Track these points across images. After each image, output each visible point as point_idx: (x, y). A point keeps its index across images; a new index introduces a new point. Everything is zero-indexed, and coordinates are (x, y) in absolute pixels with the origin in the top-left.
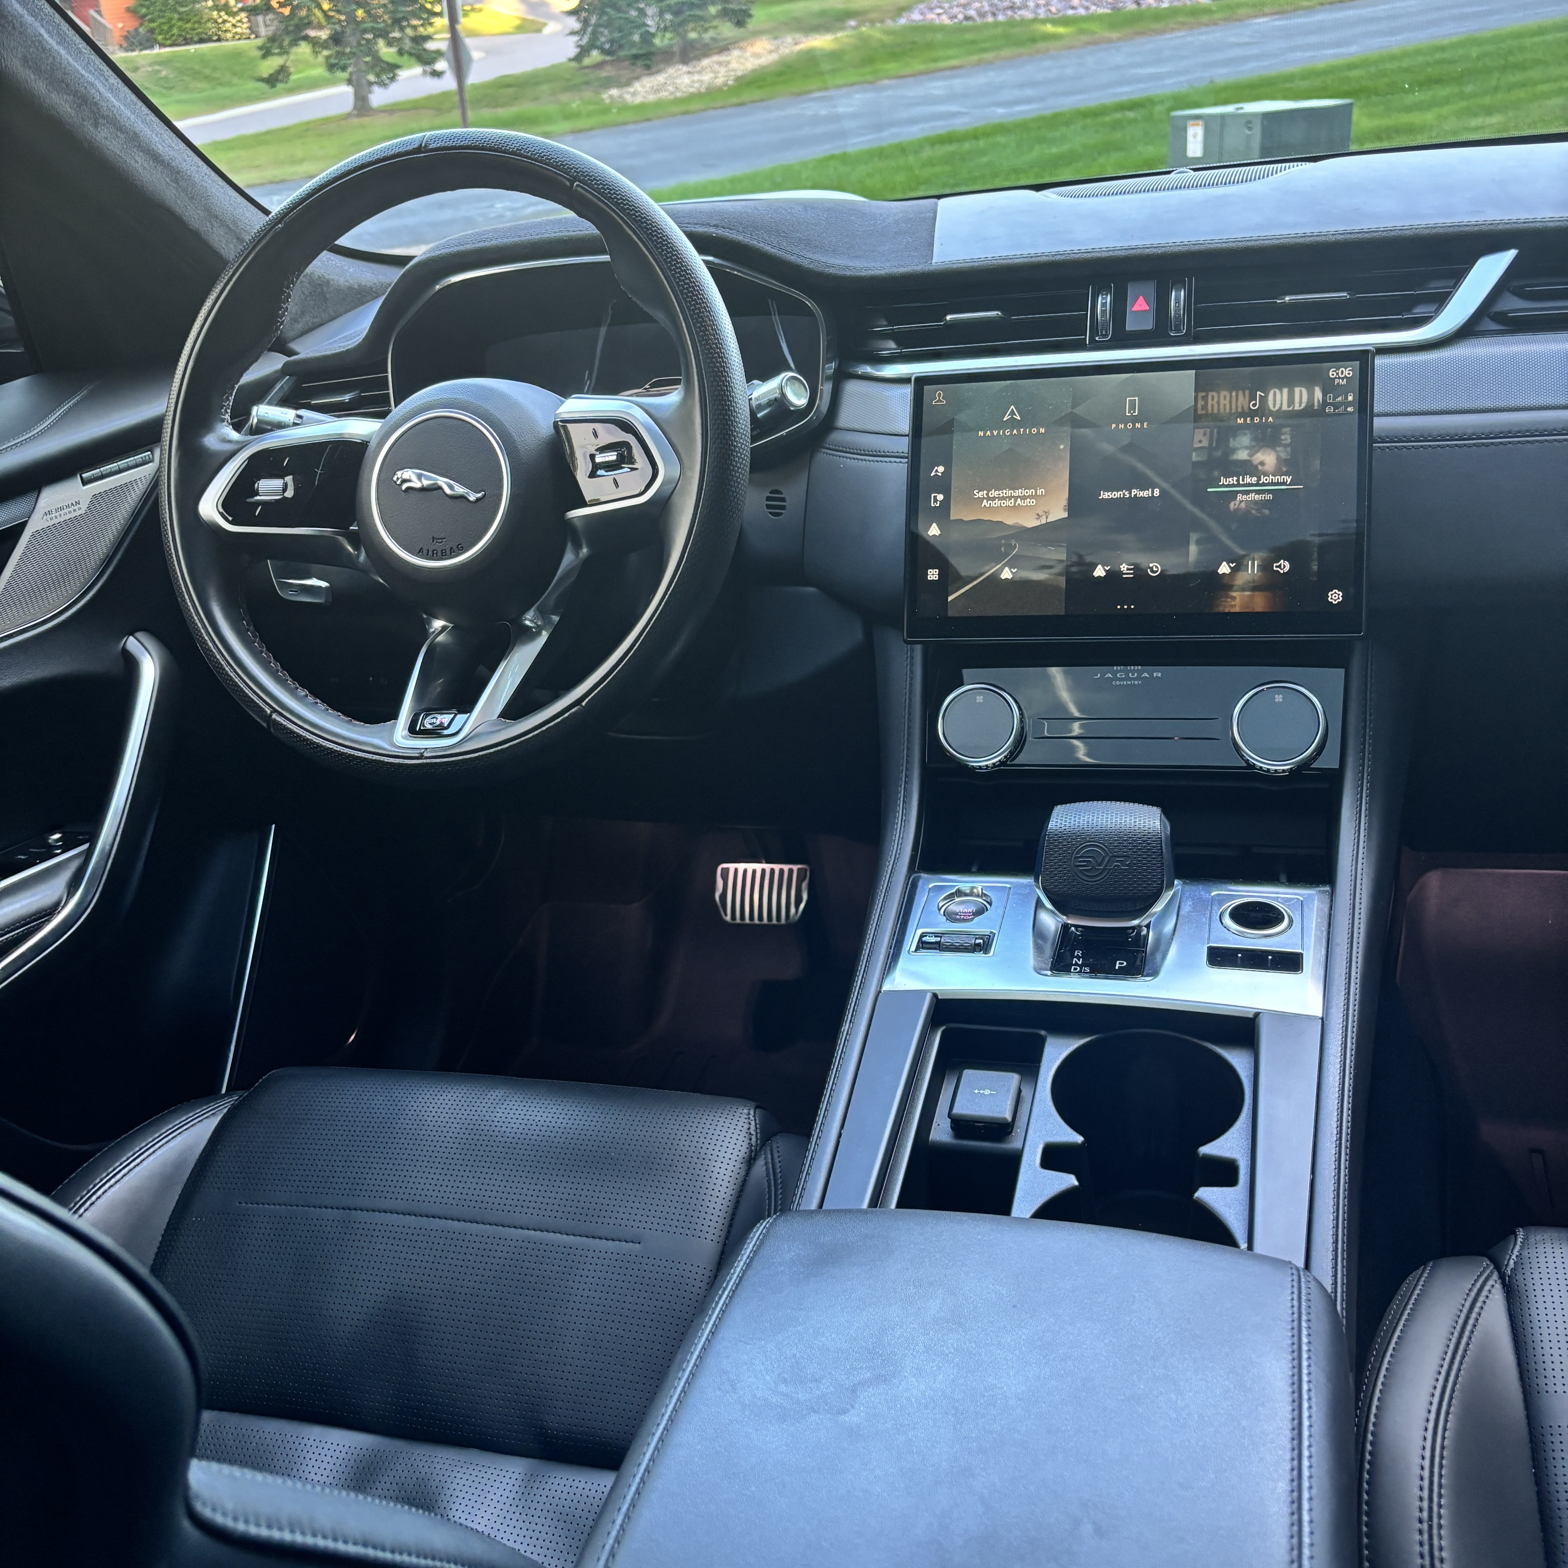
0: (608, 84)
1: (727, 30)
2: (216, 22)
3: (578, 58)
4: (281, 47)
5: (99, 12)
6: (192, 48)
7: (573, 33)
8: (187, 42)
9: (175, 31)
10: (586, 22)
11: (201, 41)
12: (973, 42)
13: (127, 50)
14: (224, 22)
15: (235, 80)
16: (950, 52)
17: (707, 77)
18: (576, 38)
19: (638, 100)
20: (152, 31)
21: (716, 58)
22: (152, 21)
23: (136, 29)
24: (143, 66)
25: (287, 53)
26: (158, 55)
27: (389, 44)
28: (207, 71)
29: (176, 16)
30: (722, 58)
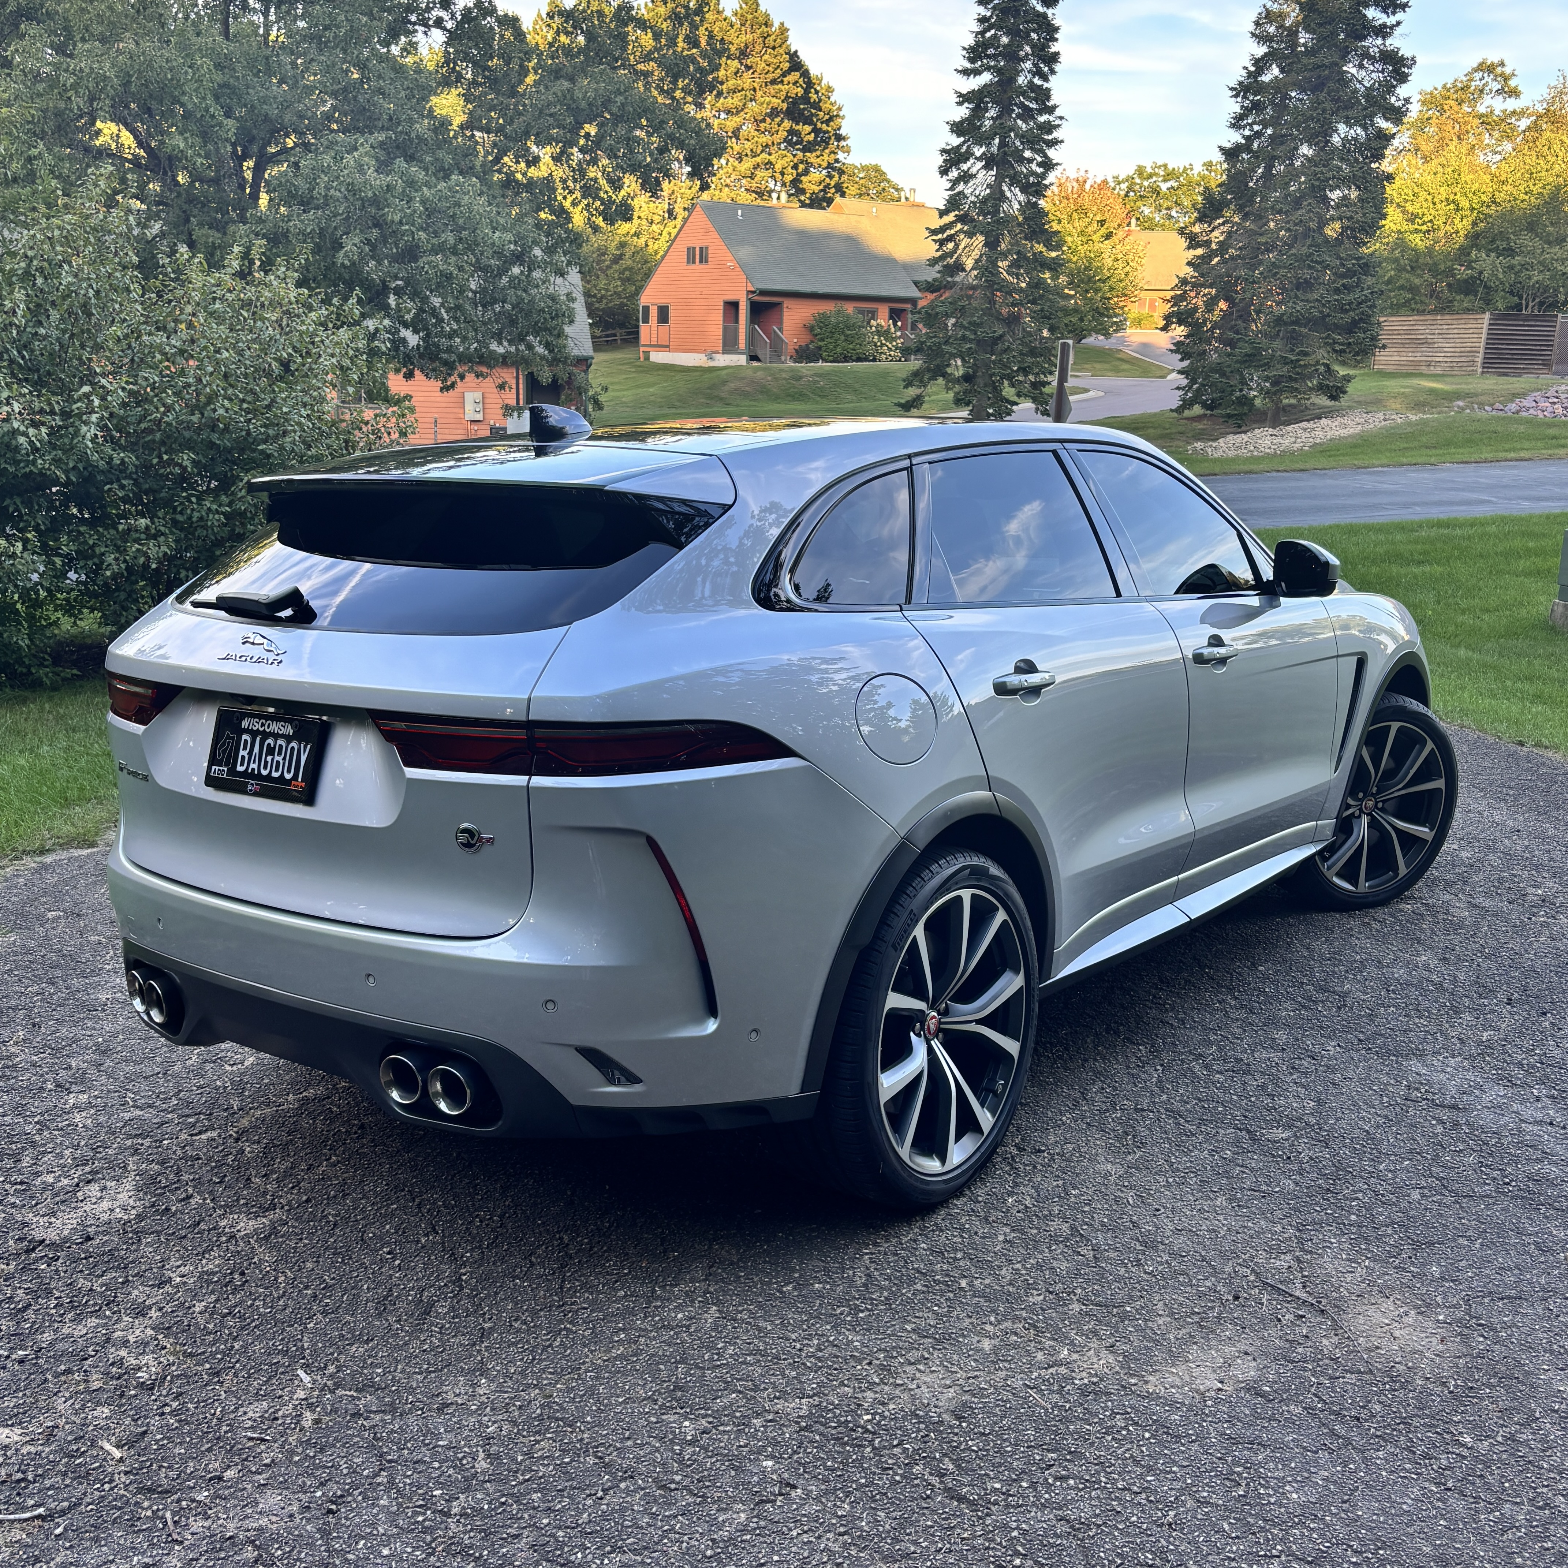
0: (1198, 437)
1: (1323, 401)
2: (875, 345)
3: (1179, 410)
4: (921, 381)
5: (781, 329)
6: (849, 365)
7: (1178, 388)
8: (846, 359)
9: (839, 350)
10: (1193, 381)
11: (859, 360)
12: (1554, 437)
13: (795, 362)
14: (882, 345)
15: (879, 396)
16: (1526, 445)
17: (1286, 442)
18: (1181, 393)
19: (1218, 454)
20: (820, 348)
21: (1304, 424)
22: (822, 340)
23: (807, 345)
24: (806, 376)
25: (925, 386)
26: (821, 367)
27: (1012, 385)
28: (857, 386)
29: (843, 338)
30: (1311, 425)
